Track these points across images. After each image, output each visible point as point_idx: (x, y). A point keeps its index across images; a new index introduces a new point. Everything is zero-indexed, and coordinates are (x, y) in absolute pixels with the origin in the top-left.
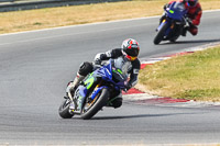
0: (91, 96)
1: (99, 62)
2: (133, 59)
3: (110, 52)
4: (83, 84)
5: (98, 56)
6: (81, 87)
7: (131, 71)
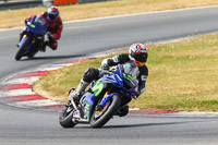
0: (101, 104)
1: (107, 68)
2: (142, 64)
3: (116, 57)
4: (90, 91)
5: (105, 62)
6: (87, 94)
7: (139, 78)
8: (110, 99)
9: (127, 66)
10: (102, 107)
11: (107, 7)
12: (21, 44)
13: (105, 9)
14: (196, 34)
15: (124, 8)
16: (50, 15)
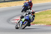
0: (24, 23)
5: (25, 14)
7: (33, 18)
8: (26, 23)
9: (30, 15)
10: (24, 24)
12: (23, 9)
16: (30, 2)
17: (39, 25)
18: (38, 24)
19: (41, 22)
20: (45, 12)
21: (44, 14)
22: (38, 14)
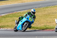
11: (5, 2)
13: (4, 3)
14: (28, 9)
15: (9, 3)
17: (6, 29)
18: (4, 28)
19: (8, 26)
20: (12, 14)
21: (11, 17)
22: (4, 17)
